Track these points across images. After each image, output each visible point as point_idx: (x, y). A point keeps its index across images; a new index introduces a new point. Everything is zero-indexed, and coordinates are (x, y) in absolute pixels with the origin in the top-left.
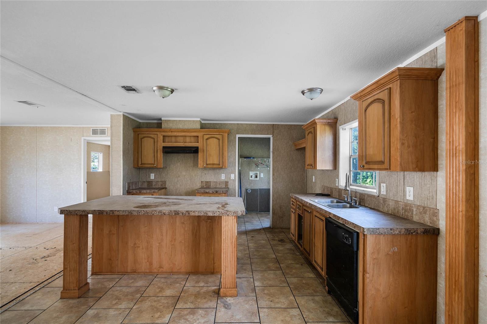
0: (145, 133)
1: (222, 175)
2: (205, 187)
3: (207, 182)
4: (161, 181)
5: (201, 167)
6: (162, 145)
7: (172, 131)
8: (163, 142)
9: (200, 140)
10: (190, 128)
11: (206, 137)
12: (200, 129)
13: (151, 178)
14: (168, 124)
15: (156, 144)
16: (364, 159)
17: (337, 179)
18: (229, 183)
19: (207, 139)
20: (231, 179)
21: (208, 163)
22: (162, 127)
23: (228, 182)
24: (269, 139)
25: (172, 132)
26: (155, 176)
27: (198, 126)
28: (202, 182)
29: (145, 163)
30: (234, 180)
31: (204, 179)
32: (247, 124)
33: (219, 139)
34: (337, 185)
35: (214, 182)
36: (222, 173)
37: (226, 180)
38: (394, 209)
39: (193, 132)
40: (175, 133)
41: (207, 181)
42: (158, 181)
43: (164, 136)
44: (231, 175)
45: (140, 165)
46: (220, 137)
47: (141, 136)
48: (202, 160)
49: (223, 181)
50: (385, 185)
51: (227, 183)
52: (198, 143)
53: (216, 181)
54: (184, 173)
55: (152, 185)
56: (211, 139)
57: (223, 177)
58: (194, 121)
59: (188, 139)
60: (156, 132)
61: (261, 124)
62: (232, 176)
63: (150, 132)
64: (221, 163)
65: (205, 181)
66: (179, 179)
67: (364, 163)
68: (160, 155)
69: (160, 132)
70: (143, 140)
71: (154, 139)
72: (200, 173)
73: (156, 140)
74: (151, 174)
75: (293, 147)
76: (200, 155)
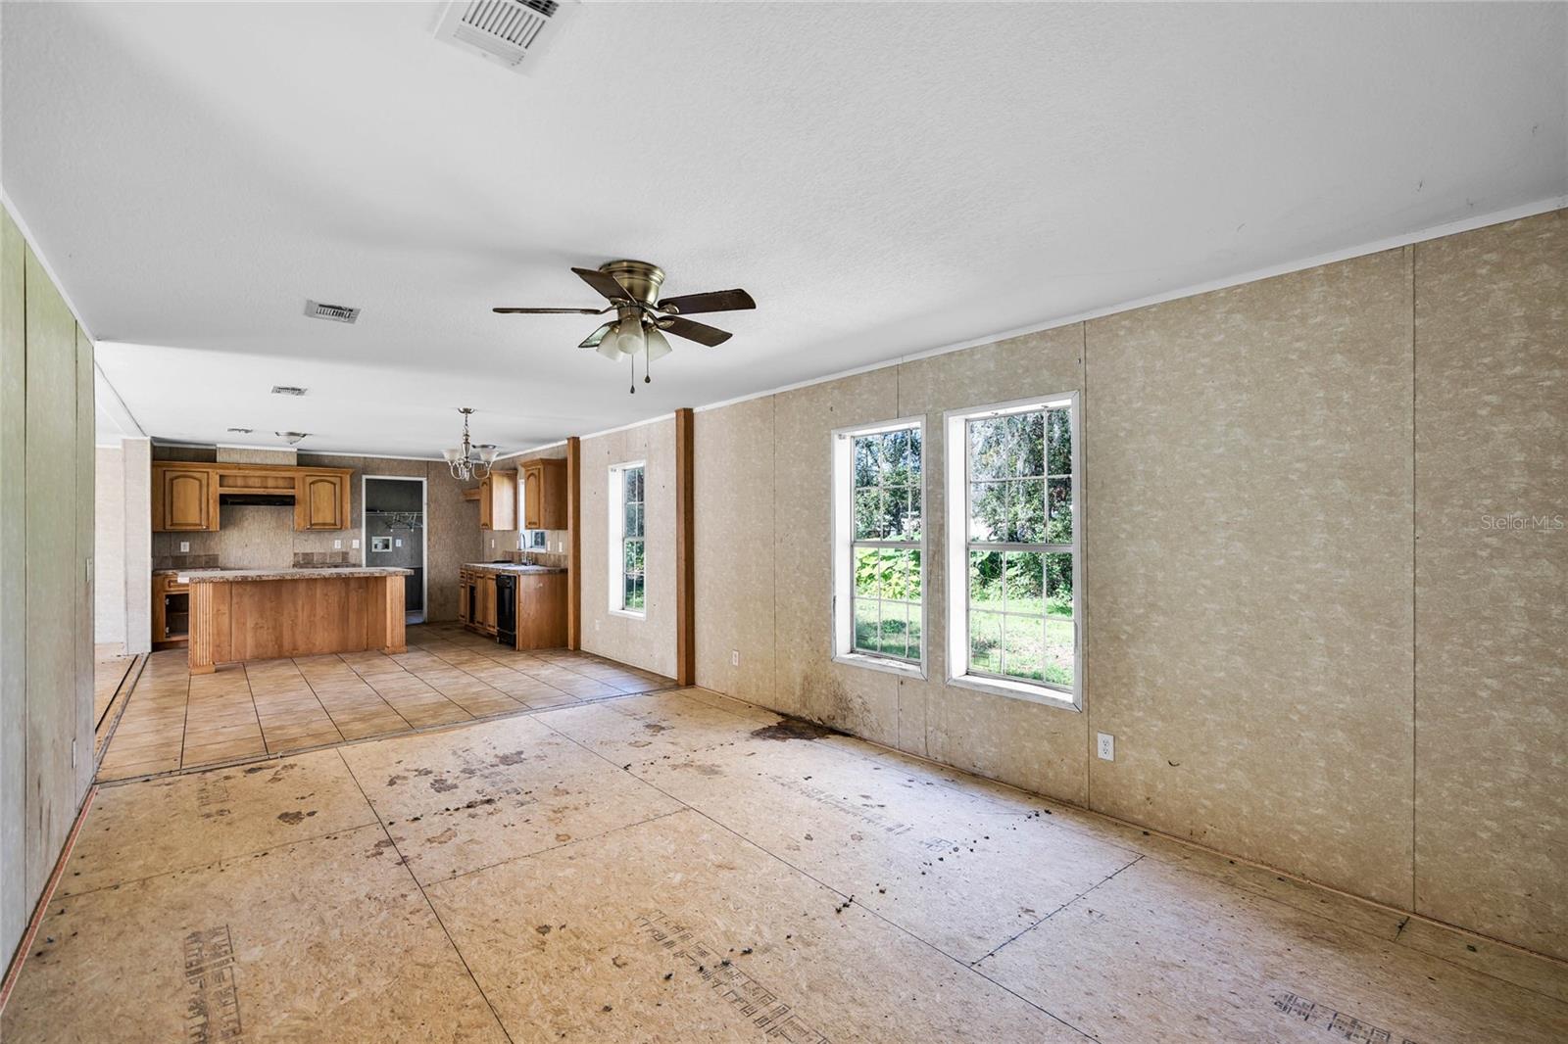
0: (179, 469)
1: (336, 541)
2: (302, 563)
3: (305, 555)
4: (206, 553)
5: (300, 529)
6: (219, 491)
8: (220, 487)
9: (298, 484)
10: (275, 463)
11: (309, 480)
12: (297, 465)
13: (182, 550)
14: (230, 454)
15: (205, 489)
17: (520, 543)
18: (350, 554)
19: (313, 483)
20: (353, 546)
21: (314, 521)
22: (218, 460)
23: (347, 553)
24: (421, 482)
25: (239, 469)
26: (190, 545)
27: (294, 462)
28: (295, 554)
29: (181, 522)
30: (359, 550)
31: (300, 550)
32: (381, 458)
33: (335, 484)
35: (320, 554)
36: (334, 539)
37: (344, 550)
39: (285, 471)
40: (247, 471)
41: (306, 551)
42: (199, 556)
43: (221, 476)
44: (353, 541)
45: (168, 527)
46: (337, 480)
47: (169, 475)
48: (304, 517)
49: (337, 549)
51: (345, 555)
52: (294, 488)
53: (323, 551)
54: (258, 540)
55: (185, 563)
56: (319, 483)
57: (337, 545)
58: (284, 452)
59: (272, 483)
60: (204, 468)
61: (407, 459)
62: (355, 544)
63: (190, 467)
64: (338, 522)
65: (302, 554)
66: (247, 550)
68: (215, 510)
69: (215, 468)
70: (175, 482)
71: (200, 481)
72: (291, 539)
73: (204, 482)
74: (182, 544)
75: (461, 498)
76: (298, 509)
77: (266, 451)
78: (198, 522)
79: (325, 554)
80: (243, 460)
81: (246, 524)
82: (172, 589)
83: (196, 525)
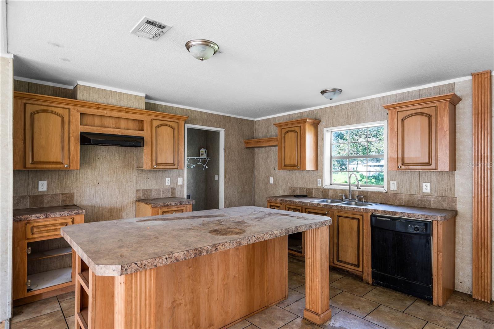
0: (40, 103)
1: (167, 179)
2: (143, 198)
3: (145, 191)
4: (62, 194)
5: (148, 168)
6: (79, 129)
7: (100, 106)
8: (80, 125)
9: (146, 126)
10: (129, 106)
11: (156, 123)
12: (145, 109)
13: (40, 189)
14: (90, 93)
15: (66, 126)
16: (400, 160)
17: (321, 180)
18: (177, 190)
19: (158, 127)
20: (179, 184)
21: (159, 161)
22: (78, 98)
23: (175, 189)
24: (218, 133)
25: (98, 109)
26: (48, 185)
27: (143, 106)
28: (138, 191)
29: (42, 160)
30: (182, 186)
31: (141, 187)
32: (197, 111)
33: (174, 129)
34: (321, 185)
35: (156, 190)
36: (166, 177)
37: (172, 186)
38: (408, 201)
39: (136, 113)
40: (105, 112)
41: (145, 188)
42: (56, 195)
43: (82, 114)
44: (179, 179)
45: (29, 165)
46: (174, 125)
47: (30, 109)
48: (150, 158)
49: (167, 187)
50: (395, 182)
51: (173, 190)
52: (143, 130)
53: (158, 188)
54: (108, 179)
55: (42, 202)
56: (163, 127)
57: (168, 182)
58: (135, 96)
59: (123, 124)
60: (67, 104)
61: (213, 114)
62: (180, 181)
63: (53, 102)
64: (176, 163)
65: (143, 190)
66: (99, 188)
67: (400, 164)
68: (75, 147)
69: (76, 105)
70: (36, 116)
71: (62, 117)
72: (135, 178)
73: (66, 119)
74: (40, 182)
75: (244, 145)
76: (146, 149)
77: (121, 93)
78: (59, 160)
79: (159, 190)
80: (102, 100)
81: (98, 163)
82: (35, 236)
83: (57, 163)
